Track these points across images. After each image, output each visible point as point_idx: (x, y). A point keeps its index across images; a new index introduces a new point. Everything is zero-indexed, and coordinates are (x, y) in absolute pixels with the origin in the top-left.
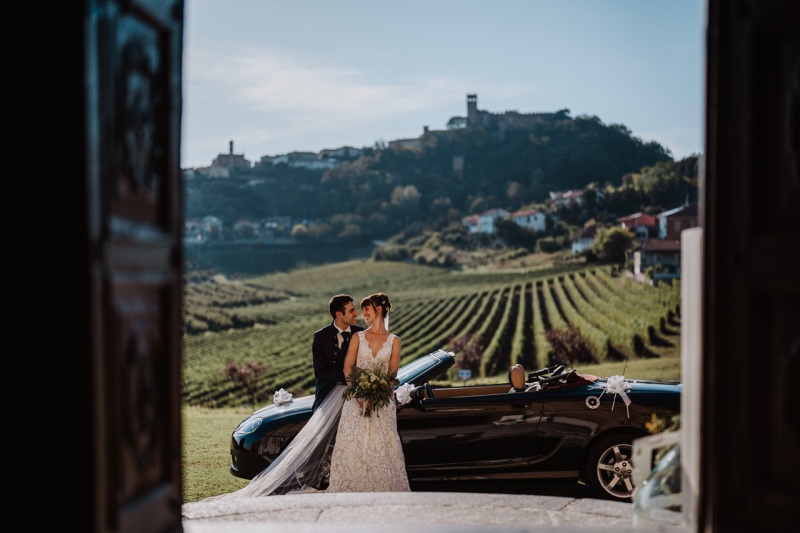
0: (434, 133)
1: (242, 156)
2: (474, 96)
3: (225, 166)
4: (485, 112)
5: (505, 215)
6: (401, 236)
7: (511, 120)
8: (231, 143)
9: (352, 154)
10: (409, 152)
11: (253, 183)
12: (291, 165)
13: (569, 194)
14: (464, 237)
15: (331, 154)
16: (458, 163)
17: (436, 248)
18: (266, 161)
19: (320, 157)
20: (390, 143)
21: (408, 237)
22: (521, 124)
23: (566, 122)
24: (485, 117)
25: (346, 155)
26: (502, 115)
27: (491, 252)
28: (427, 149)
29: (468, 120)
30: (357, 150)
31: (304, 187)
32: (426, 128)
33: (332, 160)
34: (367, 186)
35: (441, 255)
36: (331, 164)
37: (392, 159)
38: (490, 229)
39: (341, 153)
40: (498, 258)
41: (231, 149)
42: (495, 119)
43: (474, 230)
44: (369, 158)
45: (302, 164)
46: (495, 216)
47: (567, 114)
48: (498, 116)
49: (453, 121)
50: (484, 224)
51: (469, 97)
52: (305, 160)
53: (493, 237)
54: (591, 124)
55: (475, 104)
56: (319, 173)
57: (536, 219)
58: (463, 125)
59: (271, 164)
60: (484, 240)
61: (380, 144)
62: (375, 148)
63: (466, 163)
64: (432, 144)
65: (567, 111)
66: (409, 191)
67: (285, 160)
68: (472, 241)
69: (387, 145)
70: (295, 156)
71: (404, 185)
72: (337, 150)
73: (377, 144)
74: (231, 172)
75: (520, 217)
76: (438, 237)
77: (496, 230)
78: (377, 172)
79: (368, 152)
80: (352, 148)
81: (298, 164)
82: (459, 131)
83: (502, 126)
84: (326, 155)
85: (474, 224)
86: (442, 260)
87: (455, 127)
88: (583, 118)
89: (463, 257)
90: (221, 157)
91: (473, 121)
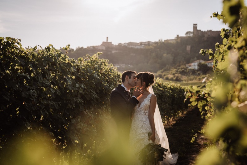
0: (181, 37)
1: (111, 43)
2: (196, 25)
3: (104, 46)
4: (200, 31)
5: (203, 62)
6: (162, 70)
7: (209, 33)
8: (107, 38)
9: (150, 43)
10: (171, 43)
11: (113, 52)
12: (128, 47)
14: (185, 71)
15: (143, 44)
16: (188, 48)
17: (174, 74)
18: (120, 45)
19: (139, 44)
20: (165, 41)
21: (164, 71)
22: (213, 35)
24: (200, 32)
26: (206, 32)
27: (195, 77)
28: (177, 42)
29: (193, 33)
30: (153, 43)
31: (132, 54)
32: (178, 36)
33: (143, 46)
34: (154, 54)
35: (174, 77)
36: (142, 47)
37: (164, 45)
38: (196, 68)
39: (146, 43)
40: (198, 78)
41: (107, 40)
42: (203, 33)
43: (190, 68)
44: (156, 45)
45: (132, 46)
46: (199, 62)
48: (204, 32)
49: (187, 33)
50: (194, 66)
51: (194, 25)
53: (197, 71)
55: (196, 27)
58: (192, 35)
60: (194, 72)
61: (161, 40)
62: (159, 42)
63: (191, 48)
64: (179, 41)
67: (126, 45)
68: (188, 72)
69: (163, 41)
70: (130, 44)
71: (167, 53)
72: (146, 42)
73: (159, 40)
74: (106, 48)
75: (207, 63)
76: (175, 70)
77: (198, 67)
78: (158, 50)
79: (156, 43)
81: (131, 46)
82: (189, 37)
84: (141, 44)
85: (191, 66)
86: (175, 78)
87: (188, 35)
89: (184, 78)
90: (103, 42)
91: (195, 33)
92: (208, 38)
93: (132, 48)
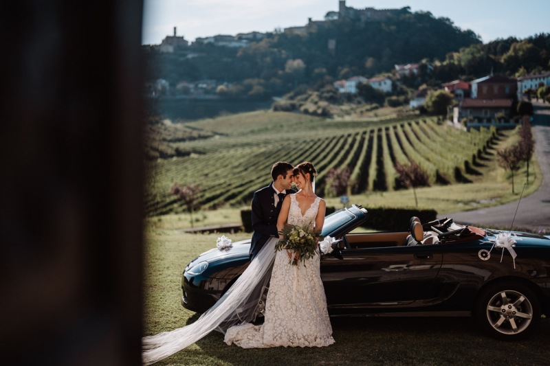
0: (316, 23)
1: (182, 37)
3: (171, 44)
4: (351, 8)
5: (364, 80)
6: (292, 94)
7: (369, 14)
8: (175, 28)
9: (259, 37)
10: (298, 36)
11: (190, 56)
12: (216, 44)
13: (408, 66)
14: (335, 96)
15: (244, 37)
16: (332, 44)
17: (316, 103)
18: (199, 41)
19: (236, 39)
20: (285, 29)
21: (297, 94)
22: (376, 17)
23: (408, 15)
24: (351, 12)
25: (254, 37)
26: (363, 10)
27: (354, 106)
28: (311, 34)
29: (339, 14)
30: (262, 34)
31: (225, 60)
32: (310, 19)
33: (245, 41)
34: (268, 59)
35: (319, 107)
36: (244, 44)
37: (286, 40)
38: (353, 90)
39: (251, 36)
40: (358, 111)
41: (175, 33)
42: (358, 13)
43: (342, 90)
44: (270, 40)
45: (224, 43)
46: (357, 81)
47: (409, 10)
48: (360, 11)
49: (329, 14)
50: (349, 86)
52: (226, 41)
53: (355, 96)
54: (425, 17)
55: (344, 2)
56: (235, 50)
57: (385, 83)
58: (336, 18)
59: (202, 43)
60: (349, 98)
61: (278, 30)
62: (275, 33)
63: (338, 43)
64: (314, 30)
65: (409, 7)
66: (297, 64)
67: (212, 40)
68: (340, 98)
69: (283, 31)
70: (219, 38)
71: (294, 58)
72: (248, 34)
73: (276, 30)
74: (175, 49)
75: (374, 82)
76: (317, 95)
77: (357, 90)
78: (276, 50)
79: (269, 35)
80: (258, 33)
81: (221, 44)
82: (333, 22)
83: (363, 18)
84: (240, 37)
85: (342, 86)
86: (320, 111)
87: (330, 18)
88: (420, 12)
89: (334, 109)
90: (168, 38)
91: (343, 14)
92: (367, 23)
93: (223, 47)
